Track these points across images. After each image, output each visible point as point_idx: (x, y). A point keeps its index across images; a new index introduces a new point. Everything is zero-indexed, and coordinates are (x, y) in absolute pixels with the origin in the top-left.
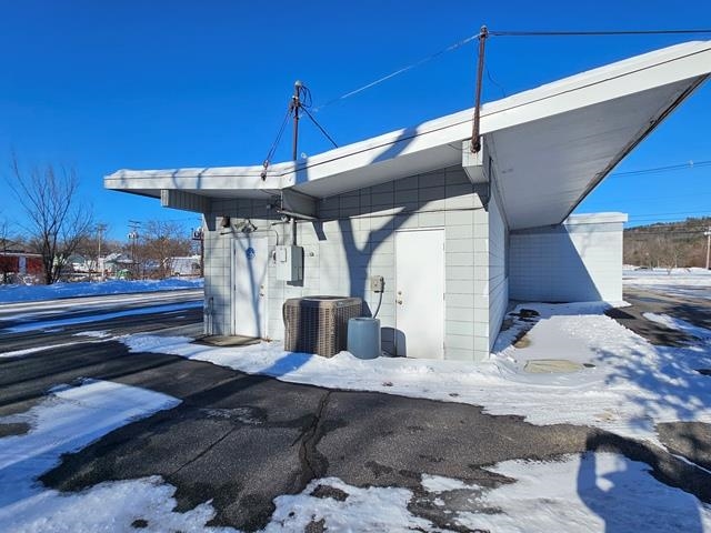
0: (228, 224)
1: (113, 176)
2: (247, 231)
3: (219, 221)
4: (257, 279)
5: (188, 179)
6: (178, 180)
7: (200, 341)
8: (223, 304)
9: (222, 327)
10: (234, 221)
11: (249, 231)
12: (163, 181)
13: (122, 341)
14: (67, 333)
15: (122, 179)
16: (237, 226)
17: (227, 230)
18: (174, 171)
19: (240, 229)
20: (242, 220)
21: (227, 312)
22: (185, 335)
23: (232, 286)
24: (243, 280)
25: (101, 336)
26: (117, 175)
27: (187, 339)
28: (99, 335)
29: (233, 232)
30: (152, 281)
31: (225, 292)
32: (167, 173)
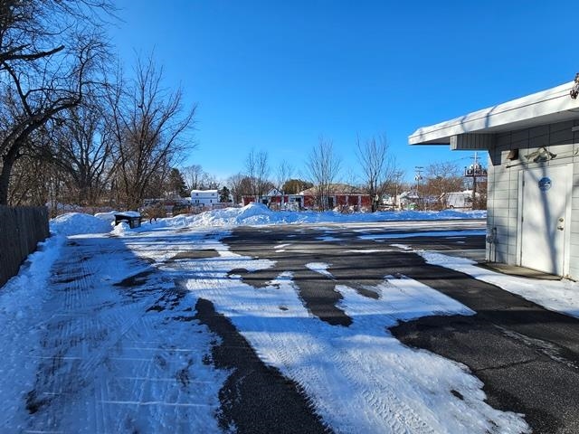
0: (516, 156)
1: (414, 135)
2: (541, 161)
3: (505, 155)
4: (554, 211)
5: (476, 122)
6: (466, 125)
7: (483, 264)
8: (508, 235)
9: (505, 256)
10: (524, 152)
11: (544, 159)
12: (453, 129)
13: (420, 254)
14: (387, 243)
15: (421, 135)
16: (528, 157)
17: (515, 162)
18: (461, 118)
19: (532, 160)
20: (535, 150)
21: (512, 242)
22: (468, 258)
23: (519, 217)
24: (534, 212)
25: (406, 248)
26: (417, 133)
27: (470, 261)
28: (404, 248)
29: (522, 164)
30: (433, 212)
31: (510, 223)
32: (456, 121)
